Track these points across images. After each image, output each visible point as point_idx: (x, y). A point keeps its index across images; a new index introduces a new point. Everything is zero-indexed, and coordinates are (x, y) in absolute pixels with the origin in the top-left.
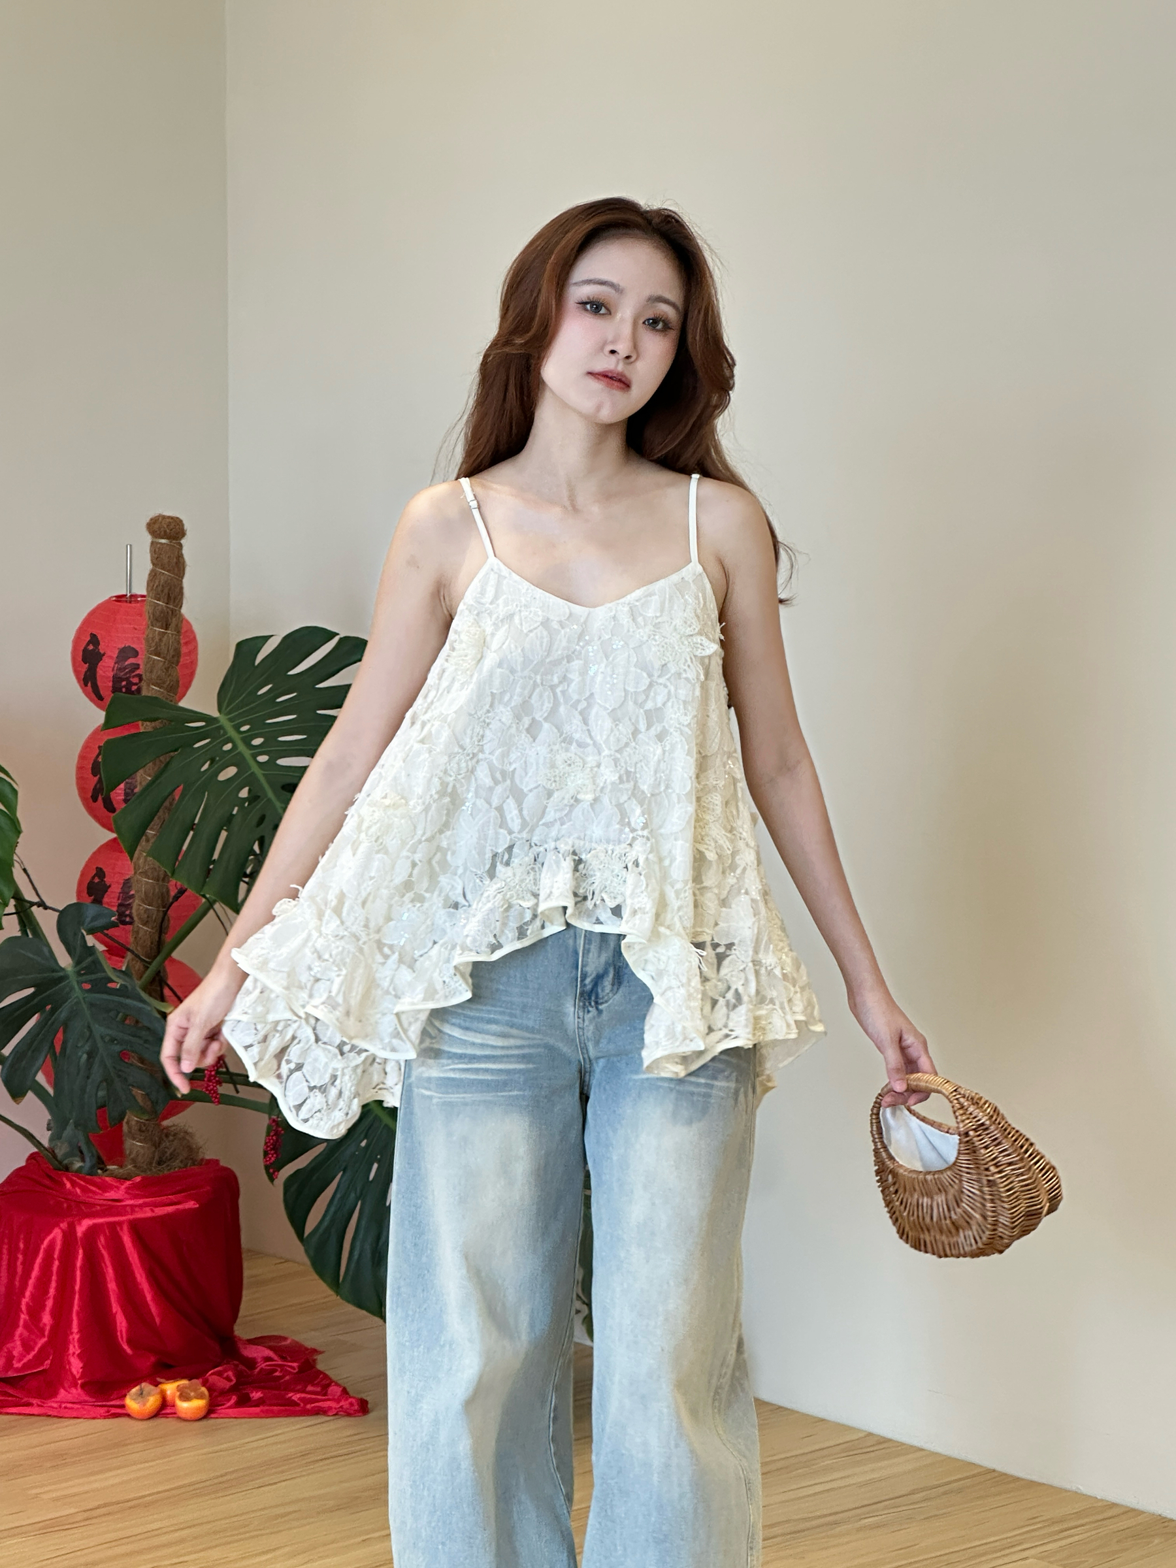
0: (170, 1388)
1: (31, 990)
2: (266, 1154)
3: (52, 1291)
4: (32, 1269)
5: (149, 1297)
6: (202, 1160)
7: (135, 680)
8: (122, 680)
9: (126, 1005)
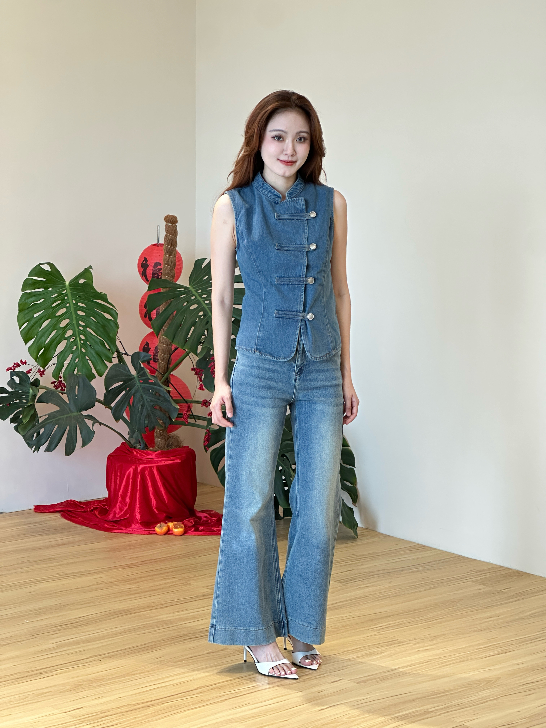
0: (171, 525)
1: (122, 382)
2: (204, 442)
3: (130, 490)
4: (123, 482)
5: (163, 493)
6: (182, 446)
7: (160, 274)
8: (155, 274)
9: (155, 388)
